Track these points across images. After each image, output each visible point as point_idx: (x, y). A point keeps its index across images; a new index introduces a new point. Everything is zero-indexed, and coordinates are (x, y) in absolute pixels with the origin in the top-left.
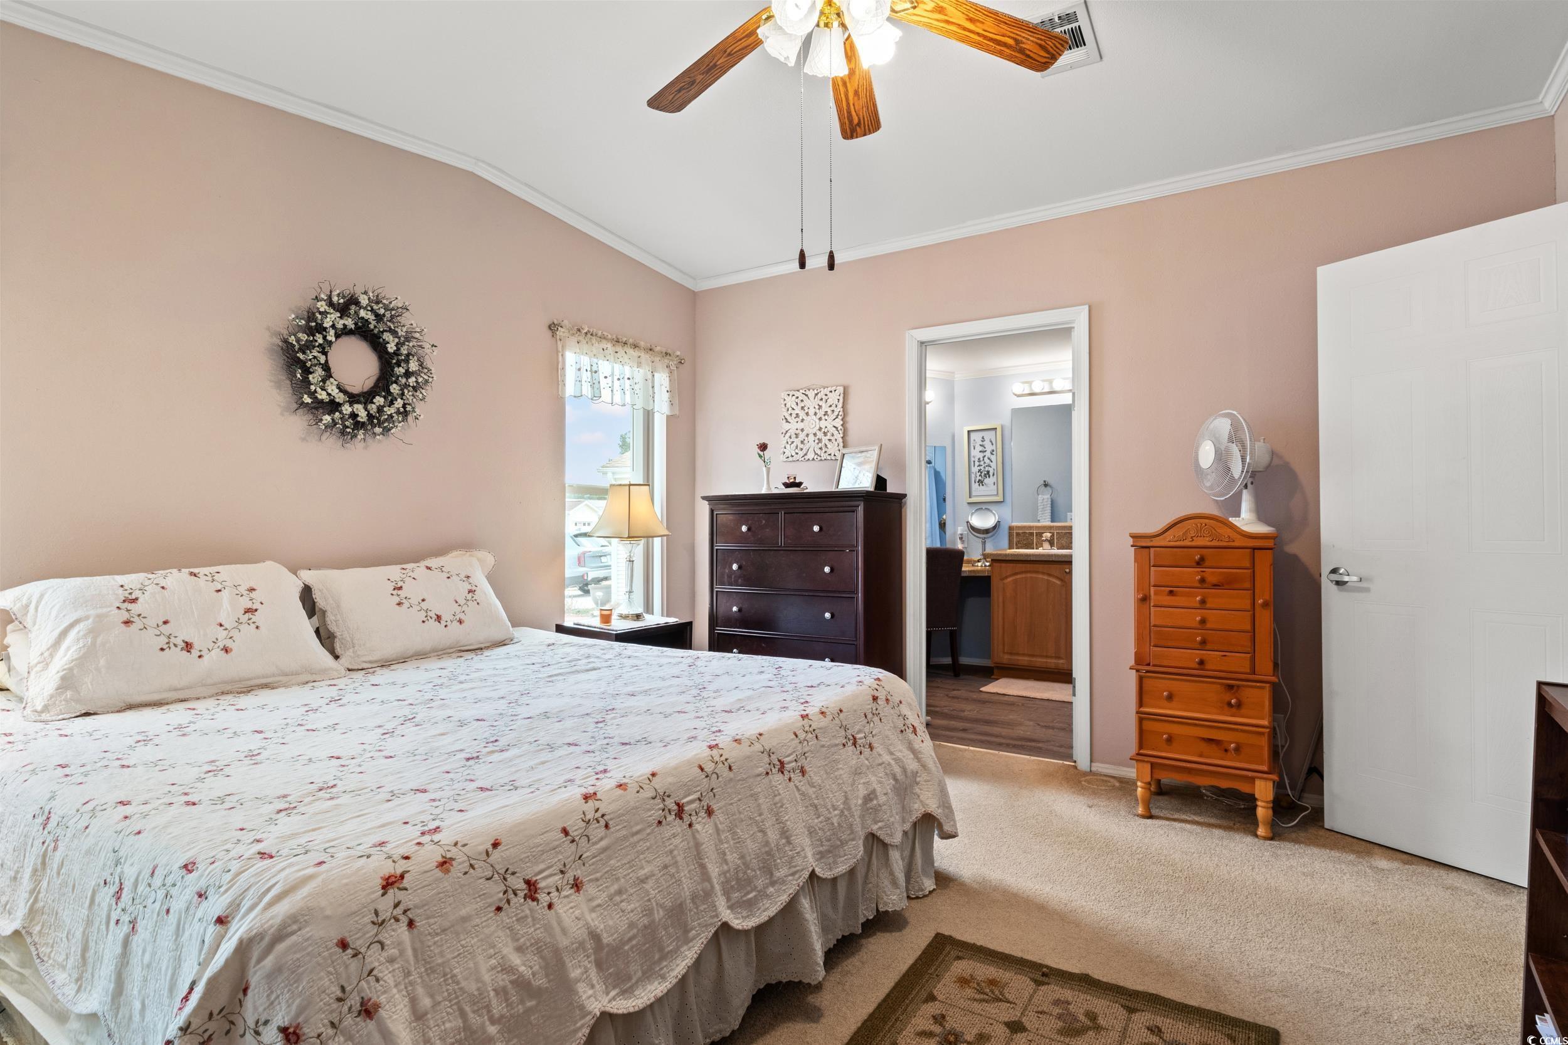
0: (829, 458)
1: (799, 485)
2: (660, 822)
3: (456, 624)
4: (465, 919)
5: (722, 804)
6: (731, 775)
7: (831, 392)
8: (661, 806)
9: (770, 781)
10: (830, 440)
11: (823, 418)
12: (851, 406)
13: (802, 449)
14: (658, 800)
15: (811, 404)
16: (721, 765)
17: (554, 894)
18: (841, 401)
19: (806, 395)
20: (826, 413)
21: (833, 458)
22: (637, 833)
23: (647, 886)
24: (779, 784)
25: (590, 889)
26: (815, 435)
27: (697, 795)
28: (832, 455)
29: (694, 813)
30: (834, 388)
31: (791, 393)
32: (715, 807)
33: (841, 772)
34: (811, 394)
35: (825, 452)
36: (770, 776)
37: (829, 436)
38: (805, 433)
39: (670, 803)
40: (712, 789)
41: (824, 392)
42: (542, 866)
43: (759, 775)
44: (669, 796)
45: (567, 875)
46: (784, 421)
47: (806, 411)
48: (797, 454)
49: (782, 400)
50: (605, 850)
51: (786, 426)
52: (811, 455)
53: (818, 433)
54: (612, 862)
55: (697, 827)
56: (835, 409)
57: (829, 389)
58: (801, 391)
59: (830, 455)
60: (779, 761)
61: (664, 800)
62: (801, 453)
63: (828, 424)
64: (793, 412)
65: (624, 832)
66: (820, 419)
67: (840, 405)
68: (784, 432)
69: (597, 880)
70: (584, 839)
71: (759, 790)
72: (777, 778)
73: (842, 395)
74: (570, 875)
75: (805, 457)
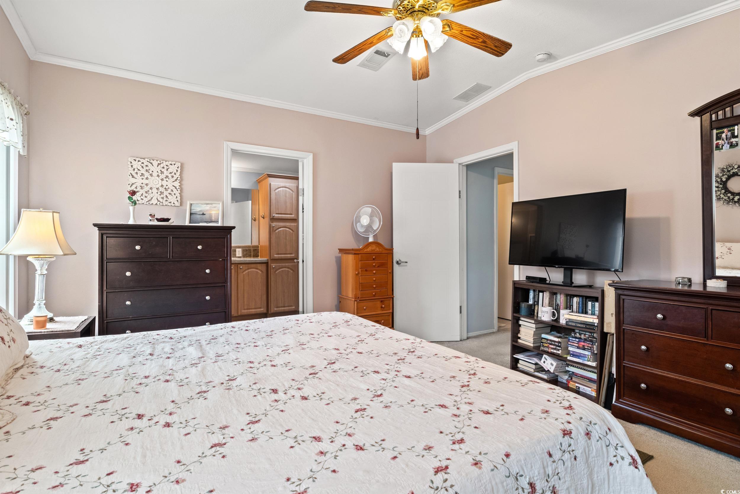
0: (169, 204)
1: (167, 220)
7: (171, 164)
10: (170, 194)
11: (165, 179)
12: (185, 176)
13: (146, 197)
15: (155, 169)
18: (179, 171)
19: (151, 163)
20: (167, 177)
21: (173, 205)
26: (158, 189)
28: (172, 203)
30: (174, 163)
31: (137, 159)
34: (155, 163)
35: (166, 201)
37: (169, 191)
38: (149, 186)
41: (165, 164)
46: (131, 176)
47: (150, 173)
48: (142, 199)
49: (129, 163)
51: (133, 180)
52: (154, 201)
53: (160, 188)
56: (174, 176)
57: (170, 162)
58: (146, 159)
59: (171, 202)
62: (146, 200)
63: (169, 183)
64: (139, 172)
66: (162, 180)
67: (178, 174)
68: (131, 184)
73: (180, 168)
75: (150, 202)
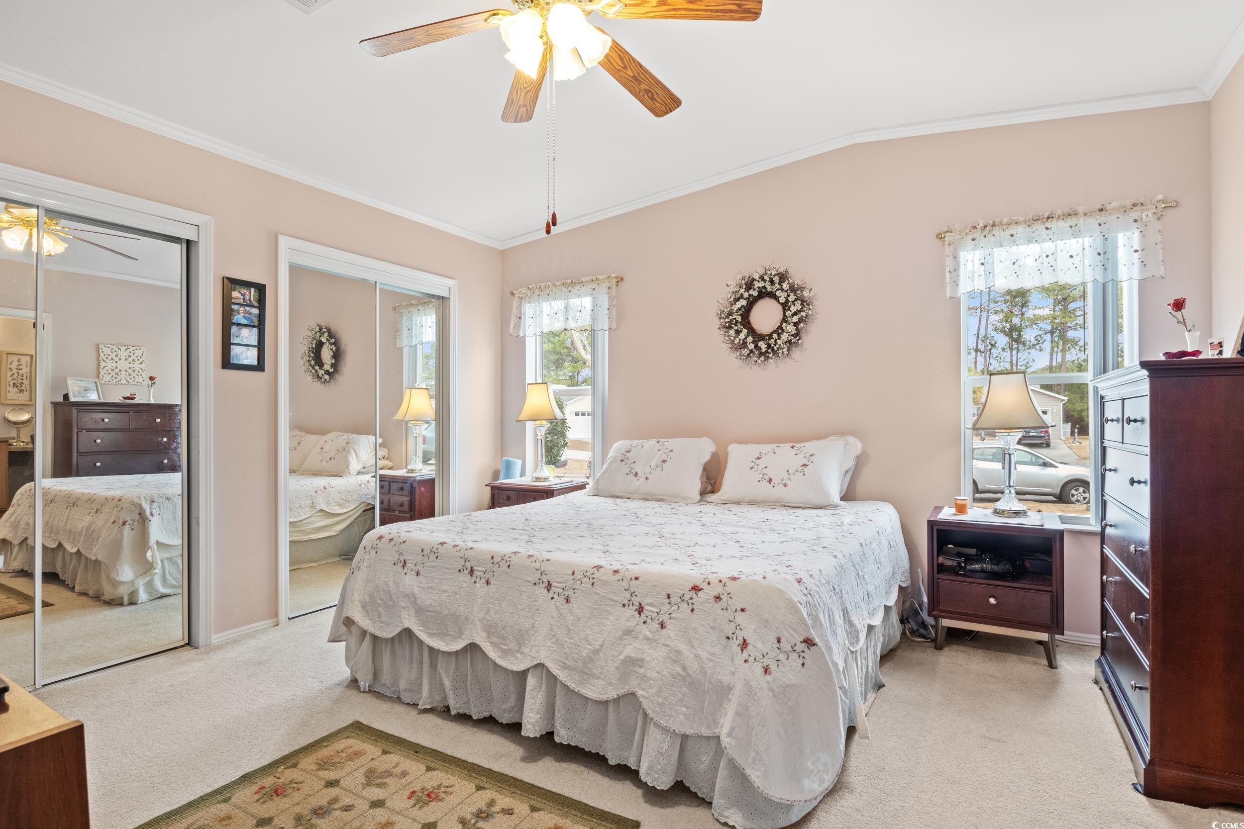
2: (460, 571)
3: (782, 486)
4: (386, 560)
5: (498, 583)
6: (508, 570)
8: (463, 563)
9: (536, 590)
14: (463, 560)
16: (504, 562)
17: (409, 571)
22: (447, 568)
23: (444, 595)
24: (542, 596)
25: (421, 578)
27: (484, 569)
29: (479, 577)
32: (492, 582)
33: (608, 622)
36: (536, 587)
39: (468, 565)
40: (493, 572)
42: (410, 558)
43: (530, 582)
44: (469, 561)
45: (417, 567)
50: (432, 567)
54: (434, 574)
55: (478, 585)
60: (549, 582)
61: (465, 562)
65: (442, 565)
69: (426, 577)
70: (427, 557)
71: (525, 590)
72: (541, 590)
74: (417, 568)
